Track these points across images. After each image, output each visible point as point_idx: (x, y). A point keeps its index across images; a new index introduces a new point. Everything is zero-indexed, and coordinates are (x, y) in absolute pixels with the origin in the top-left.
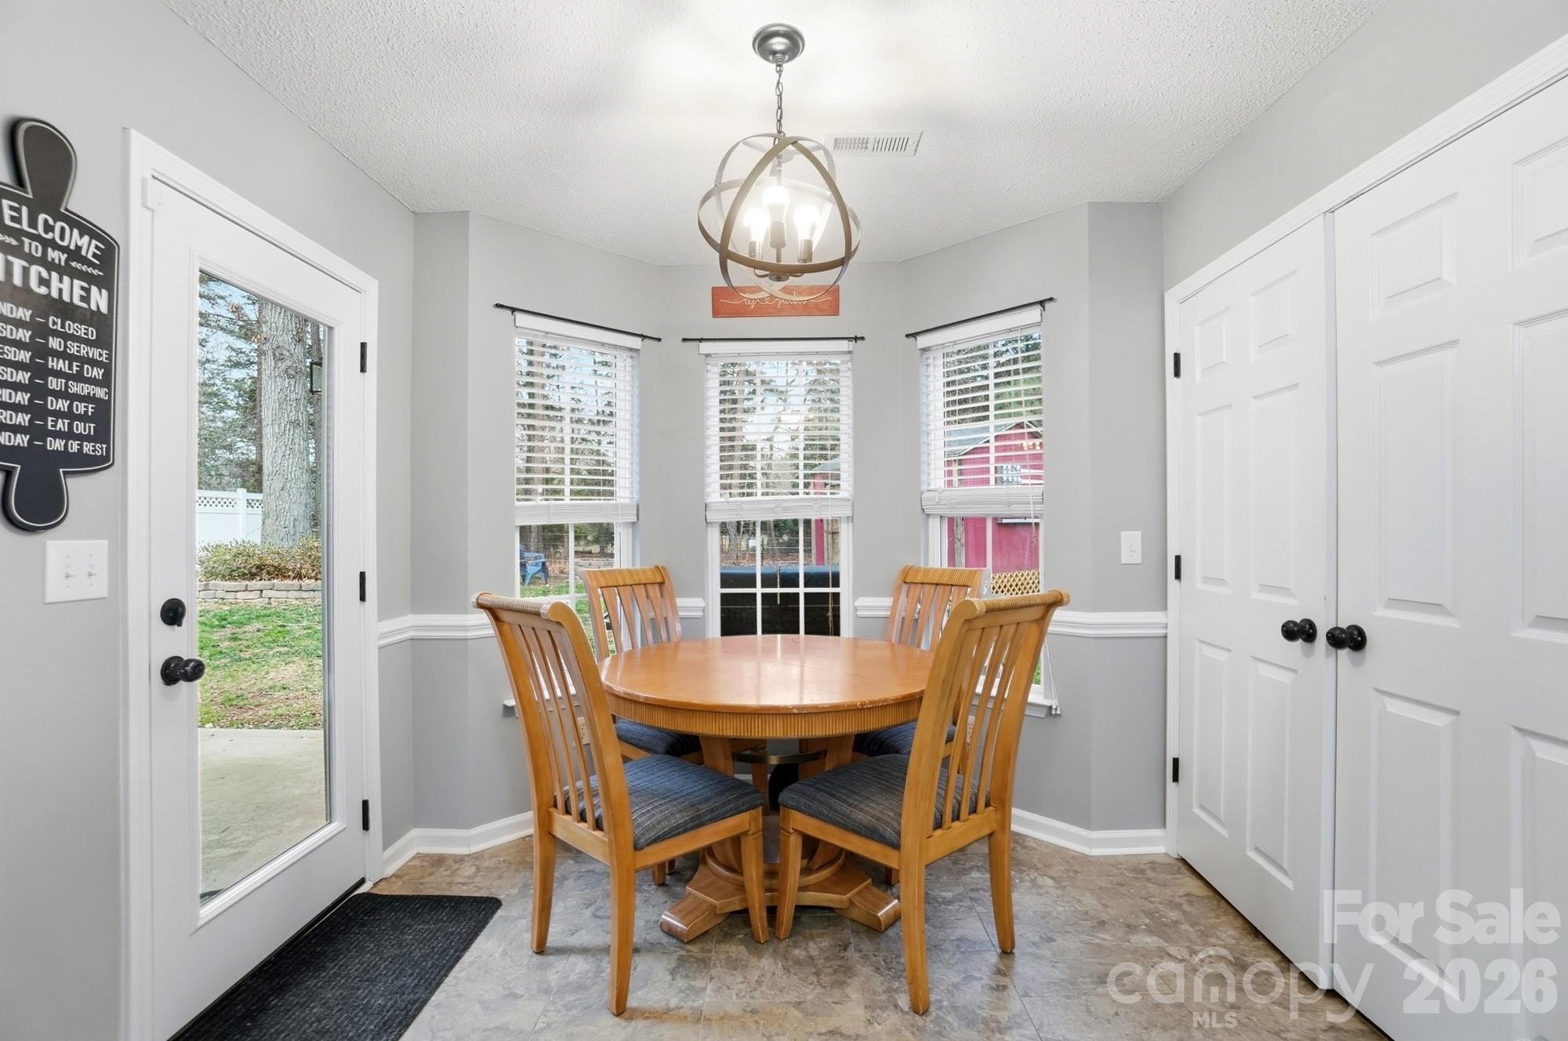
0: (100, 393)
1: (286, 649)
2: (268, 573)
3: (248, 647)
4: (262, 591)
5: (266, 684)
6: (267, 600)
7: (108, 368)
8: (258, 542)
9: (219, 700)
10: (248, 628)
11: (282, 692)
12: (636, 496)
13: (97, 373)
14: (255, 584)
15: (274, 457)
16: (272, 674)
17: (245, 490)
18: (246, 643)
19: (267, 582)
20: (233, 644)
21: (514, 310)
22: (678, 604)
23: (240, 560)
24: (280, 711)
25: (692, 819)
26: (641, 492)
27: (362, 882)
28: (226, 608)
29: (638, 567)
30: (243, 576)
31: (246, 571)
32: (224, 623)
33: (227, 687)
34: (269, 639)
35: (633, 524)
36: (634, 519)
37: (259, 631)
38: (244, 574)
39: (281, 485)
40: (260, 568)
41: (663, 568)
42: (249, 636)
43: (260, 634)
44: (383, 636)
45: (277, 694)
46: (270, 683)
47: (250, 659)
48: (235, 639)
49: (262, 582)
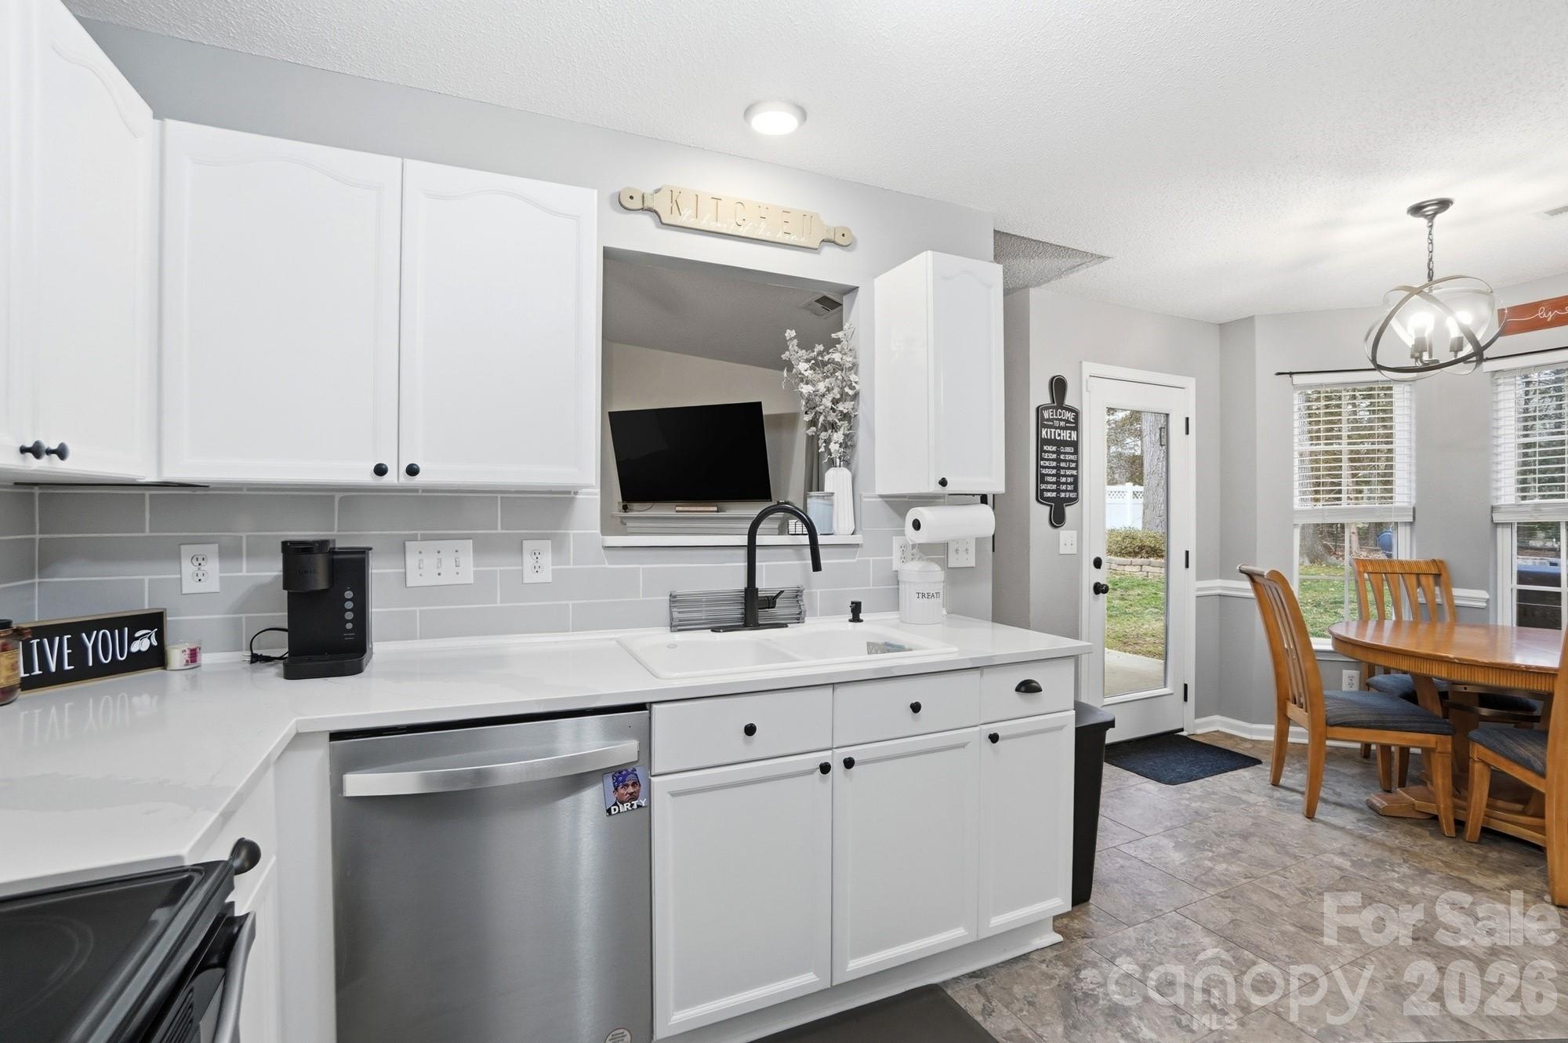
0: (1074, 472)
1: (1157, 610)
2: (1147, 553)
3: (1131, 605)
4: (1141, 566)
5: (1142, 631)
6: (1145, 574)
7: (1076, 462)
8: (1140, 529)
9: (1113, 635)
10: (1131, 592)
11: (1152, 638)
12: (1413, 501)
13: (1073, 465)
14: (1138, 560)
15: (1152, 460)
16: (1146, 626)
17: (1132, 484)
18: (1130, 603)
19: (1146, 560)
20: (1122, 602)
21: (1291, 374)
22: (1454, 594)
23: (1128, 541)
24: (1149, 649)
25: (1375, 722)
26: (1418, 497)
27: (1182, 730)
28: (1117, 577)
29: (1414, 558)
30: (1129, 554)
31: (1131, 550)
32: (1116, 587)
33: (1117, 629)
34: (1146, 601)
35: (1411, 524)
36: (1411, 520)
37: (1139, 595)
38: (1130, 552)
39: (1157, 482)
40: (1141, 548)
41: (1441, 562)
42: (1132, 598)
43: (1139, 597)
44: (1199, 589)
45: (1148, 639)
46: (1144, 631)
47: (1132, 613)
48: (1123, 599)
49: (1143, 559)
